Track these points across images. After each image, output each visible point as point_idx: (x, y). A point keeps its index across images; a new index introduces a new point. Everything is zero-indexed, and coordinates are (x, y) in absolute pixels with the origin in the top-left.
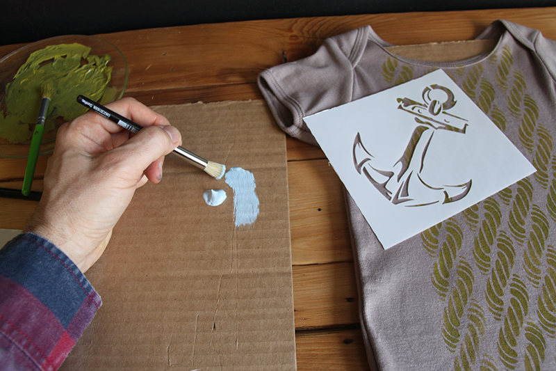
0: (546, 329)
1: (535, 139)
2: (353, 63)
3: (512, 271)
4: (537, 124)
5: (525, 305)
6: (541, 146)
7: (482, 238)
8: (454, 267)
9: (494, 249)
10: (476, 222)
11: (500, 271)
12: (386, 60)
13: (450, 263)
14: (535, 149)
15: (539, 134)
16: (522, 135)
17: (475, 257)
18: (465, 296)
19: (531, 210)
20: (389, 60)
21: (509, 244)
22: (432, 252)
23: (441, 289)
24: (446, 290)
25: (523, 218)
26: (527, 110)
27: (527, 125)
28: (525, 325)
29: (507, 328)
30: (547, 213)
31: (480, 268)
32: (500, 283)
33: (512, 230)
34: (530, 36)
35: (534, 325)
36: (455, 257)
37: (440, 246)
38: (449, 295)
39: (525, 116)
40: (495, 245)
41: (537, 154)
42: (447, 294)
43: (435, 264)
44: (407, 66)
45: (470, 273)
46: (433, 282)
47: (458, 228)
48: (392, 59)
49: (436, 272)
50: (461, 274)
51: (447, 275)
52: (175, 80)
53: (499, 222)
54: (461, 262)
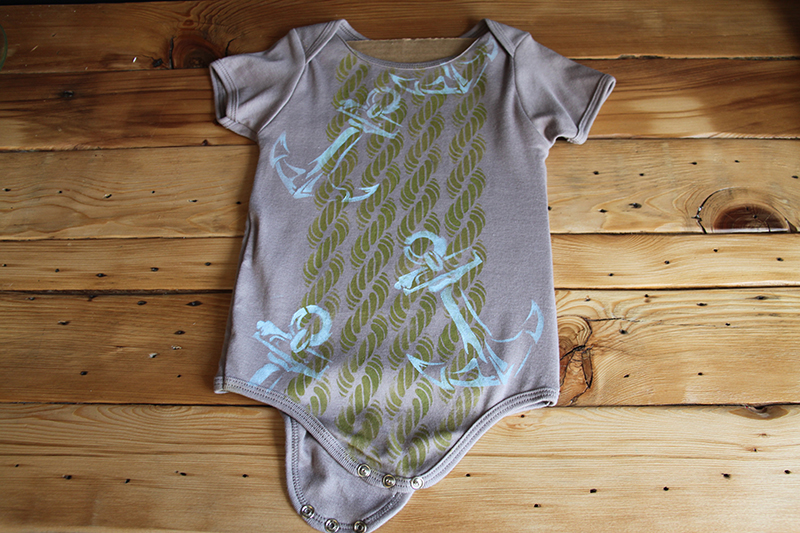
0: (393, 323)
1: (466, 150)
2: (307, 58)
3: (382, 270)
4: (476, 134)
5: (382, 300)
6: (469, 157)
7: (366, 236)
8: (329, 260)
9: (374, 248)
10: (367, 222)
11: (371, 268)
12: (346, 56)
13: (326, 255)
14: (461, 159)
15: (473, 145)
16: (454, 143)
17: (352, 253)
18: (328, 286)
19: (427, 217)
20: (349, 56)
21: (389, 245)
22: (313, 244)
23: (310, 277)
24: (313, 278)
25: (415, 224)
26: (473, 120)
27: (464, 135)
28: (374, 317)
29: (356, 318)
30: (442, 222)
31: (353, 263)
32: (366, 279)
33: (399, 234)
34: (515, 39)
35: (383, 319)
36: (333, 250)
37: (323, 240)
38: (315, 283)
39: (468, 125)
40: (376, 245)
41: (460, 165)
42: (313, 281)
43: (313, 255)
44: (366, 65)
45: (342, 266)
46: (304, 270)
47: (347, 226)
48: (352, 56)
49: (310, 262)
50: (332, 266)
51: (319, 266)
52: (58, 64)
53: (389, 224)
54: (337, 255)
